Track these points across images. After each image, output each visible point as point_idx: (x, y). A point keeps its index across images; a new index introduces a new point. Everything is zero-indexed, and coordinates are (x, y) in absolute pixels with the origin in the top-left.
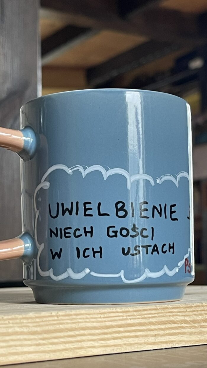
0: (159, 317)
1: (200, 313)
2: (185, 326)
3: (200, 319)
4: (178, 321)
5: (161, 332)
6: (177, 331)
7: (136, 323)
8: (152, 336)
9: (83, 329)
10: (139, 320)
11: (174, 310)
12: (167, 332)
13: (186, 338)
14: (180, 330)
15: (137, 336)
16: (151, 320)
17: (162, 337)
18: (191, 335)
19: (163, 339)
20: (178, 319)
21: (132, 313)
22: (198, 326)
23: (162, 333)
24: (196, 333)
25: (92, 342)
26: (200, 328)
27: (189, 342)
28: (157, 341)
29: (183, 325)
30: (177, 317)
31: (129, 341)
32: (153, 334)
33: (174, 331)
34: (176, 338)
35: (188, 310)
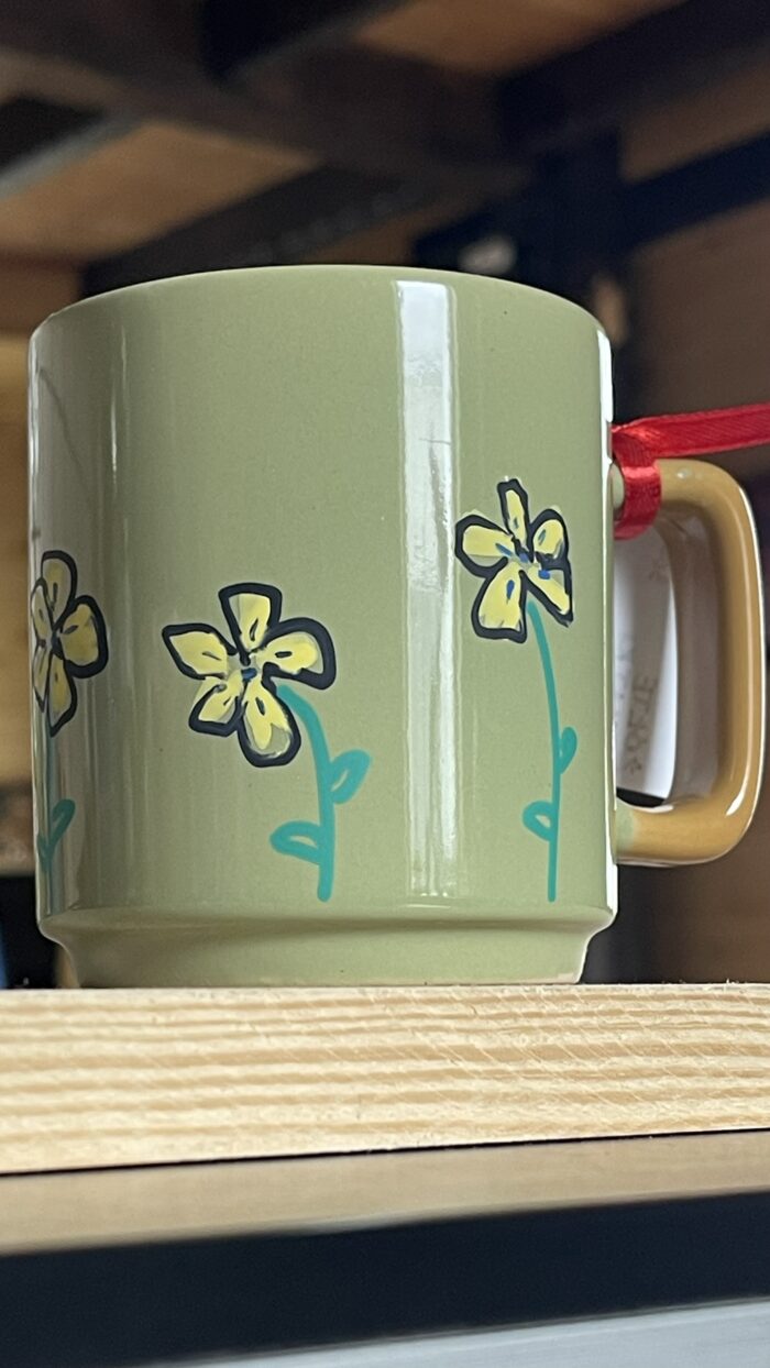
0: (375, 1030)
1: (523, 1022)
2: (471, 1071)
3: (524, 1045)
4: (442, 1050)
5: (382, 1090)
6: (439, 1087)
7: (290, 1050)
8: (348, 1101)
9: (89, 1063)
10: (297, 1038)
11: (431, 1010)
12: (403, 1088)
13: (472, 1114)
14: (452, 1082)
15: (290, 1101)
16: (343, 1042)
17: (384, 1106)
18: (490, 1103)
19: (388, 1114)
20: (443, 1041)
21: (274, 1014)
22: (518, 1072)
23: (385, 1092)
24: (509, 1099)
25: (119, 1115)
26: (525, 1078)
27: (482, 1128)
28: (364, 1119)
29: (463, 1065)
30: (441, 1034)
31: (262, 1114)
32: (351, 1093)
33: (427, 1087)
34: (437, 1111)
35: (480, 1012)
